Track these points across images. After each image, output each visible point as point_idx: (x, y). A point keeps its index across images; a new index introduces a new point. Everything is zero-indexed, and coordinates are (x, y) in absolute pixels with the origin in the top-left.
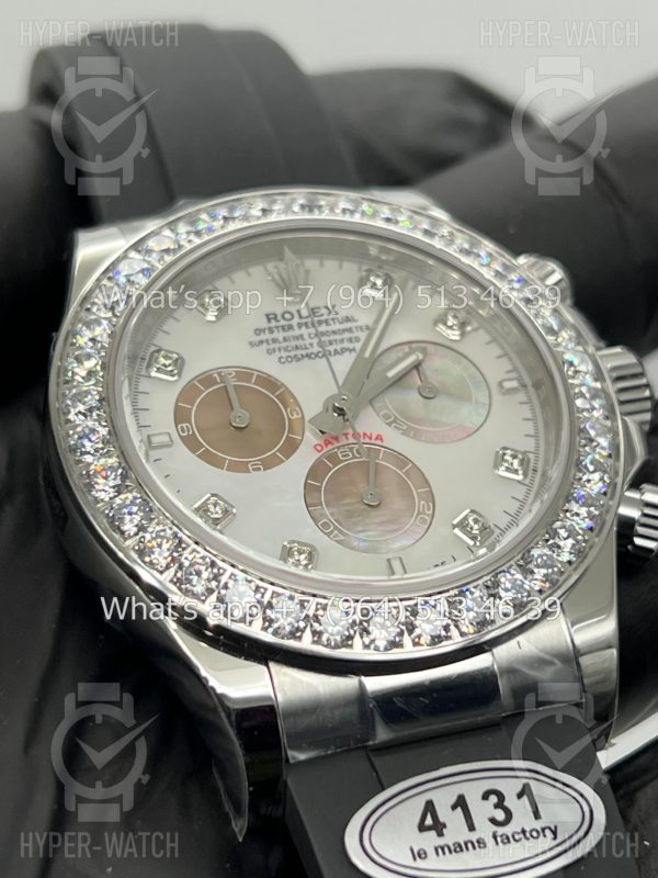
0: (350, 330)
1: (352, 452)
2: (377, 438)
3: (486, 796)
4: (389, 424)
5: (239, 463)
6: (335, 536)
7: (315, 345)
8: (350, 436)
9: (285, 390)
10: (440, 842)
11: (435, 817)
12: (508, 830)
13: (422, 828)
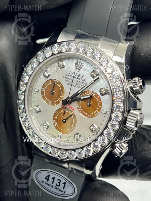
0: (83, 83)
1: (68, 109)
2: (73, 109)
3: (58, 180)
4: (77, 107)
5: (48, 101)
6: (55, 125)
7: (75, 83)
8: (69, 106)
9: (64, 90)
10: (47, 182)
11: (48, 178)
12: (58, 187)
13: (46, 178)
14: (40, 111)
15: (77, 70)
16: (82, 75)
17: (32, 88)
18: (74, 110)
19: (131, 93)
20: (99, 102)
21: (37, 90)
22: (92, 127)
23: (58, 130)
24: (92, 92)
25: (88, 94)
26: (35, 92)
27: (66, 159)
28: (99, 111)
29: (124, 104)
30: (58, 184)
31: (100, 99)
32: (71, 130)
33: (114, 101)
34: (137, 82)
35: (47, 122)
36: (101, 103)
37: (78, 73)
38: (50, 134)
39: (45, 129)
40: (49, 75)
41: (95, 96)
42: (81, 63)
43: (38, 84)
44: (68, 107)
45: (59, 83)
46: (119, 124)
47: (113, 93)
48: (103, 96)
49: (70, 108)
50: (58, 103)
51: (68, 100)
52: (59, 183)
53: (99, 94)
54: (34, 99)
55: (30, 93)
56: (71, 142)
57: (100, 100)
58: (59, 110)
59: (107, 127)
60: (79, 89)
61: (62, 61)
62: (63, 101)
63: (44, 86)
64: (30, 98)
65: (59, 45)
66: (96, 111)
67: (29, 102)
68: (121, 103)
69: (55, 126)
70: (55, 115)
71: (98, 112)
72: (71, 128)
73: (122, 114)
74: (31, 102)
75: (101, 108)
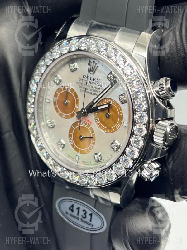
1: (84, 123)
4: (95, 120)
5: (61, 114)
6: (71, 143)
7: (90, 89)
8: (85, 119)
9: (78, 99)
10: (72, 213)
11: (73, 208)
12: (84, 220)
13: (70, 209)
14: (53, 127)
15: (92, 73)
16: (97, 79)
17: (42, 99)
18: (91, 124)
19: (157, 99)
20: (119, 113)
21: (48, 101)
22: (113, 145)
23: (76, 149)
24: (111, 99)
25: (106, 103)
26: (46, 104)
27: (86, 186)
28: (121, 123)
29: (148, 114)
30: (84, 216)
31: (121, 108)
32: (90, 149)
33: (135, 110)
34: (163, 83)
35: (62, 140)
36: (122, 113)
37: (93, 76)
38: (67, 155)
39: (61, 149)
40: (60, 81)
41: (115, 105)
42: (95, 64)
43: (49, 93)
44: (85, 121)
45: (72, 90)
46: (144, 139)
47: (133, 100)
48: (124, 105)
49: (87, 122)
50: (73, 115)
51: (83, 111)
52: (85, 214)
53: (118, 102)
54: (46, 111)
55: (40, 105)
56: (91, 165)
57: (121, 110)
58: (75, 124)
59: (130, 145)
60: (96, 96)
61: (73, 63)
62: (77, 113)
63: (56, 95)
64: (41, 111)
65: (67, 43)
66: (117, 124)
67: (40, 116)
68: (144, 112)
69: (72, 145)
70: (71, 131)
71: (120, 125)
72: (90, 147)
73: (146, 126)
74: (42, 116)
75: (122, 120)
